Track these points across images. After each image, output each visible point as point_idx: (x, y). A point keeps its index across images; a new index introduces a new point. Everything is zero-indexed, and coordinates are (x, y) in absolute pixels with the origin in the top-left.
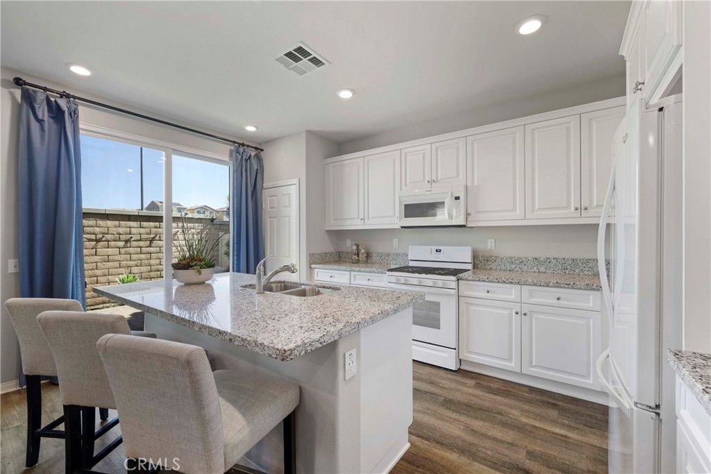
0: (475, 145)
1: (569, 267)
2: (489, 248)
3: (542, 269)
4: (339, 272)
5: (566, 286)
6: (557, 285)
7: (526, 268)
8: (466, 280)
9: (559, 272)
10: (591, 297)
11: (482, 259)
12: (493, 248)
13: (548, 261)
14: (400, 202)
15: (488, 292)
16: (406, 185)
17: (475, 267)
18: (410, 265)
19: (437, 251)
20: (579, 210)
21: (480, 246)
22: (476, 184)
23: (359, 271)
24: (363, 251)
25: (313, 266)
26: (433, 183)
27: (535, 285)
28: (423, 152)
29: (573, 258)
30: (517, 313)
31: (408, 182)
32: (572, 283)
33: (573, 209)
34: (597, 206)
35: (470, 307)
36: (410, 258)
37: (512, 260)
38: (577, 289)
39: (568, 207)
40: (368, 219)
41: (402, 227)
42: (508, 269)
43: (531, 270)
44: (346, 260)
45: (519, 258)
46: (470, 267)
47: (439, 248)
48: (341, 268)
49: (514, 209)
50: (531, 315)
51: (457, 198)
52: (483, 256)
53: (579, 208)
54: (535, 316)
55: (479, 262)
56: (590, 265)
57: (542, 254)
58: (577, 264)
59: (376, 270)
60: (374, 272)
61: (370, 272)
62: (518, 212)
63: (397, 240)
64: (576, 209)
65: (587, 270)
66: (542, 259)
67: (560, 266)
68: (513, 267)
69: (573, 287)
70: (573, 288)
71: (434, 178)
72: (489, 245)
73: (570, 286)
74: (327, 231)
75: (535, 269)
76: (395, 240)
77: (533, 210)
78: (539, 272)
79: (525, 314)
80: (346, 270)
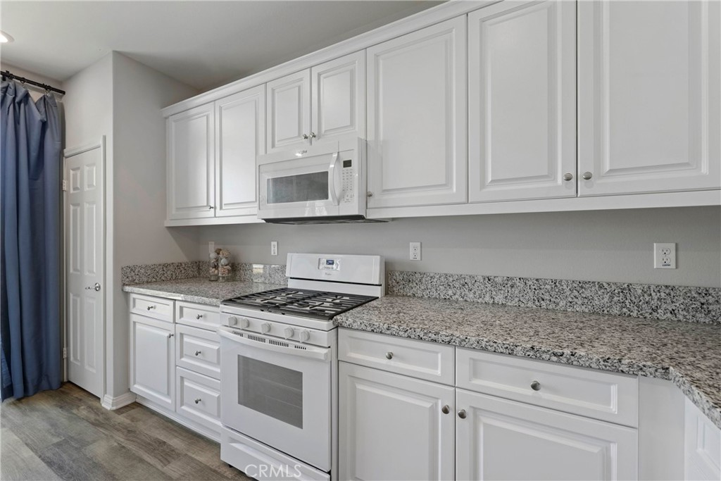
0: (381, 62)
1: (547, 297)
2: (411, 258)
3: (499, 299)
4: (161, 301)
5: (554, 359)
6: (534, 354)
7: (471, 295)
8: (350, 328)
9: (530, 304)
10: (614, 389)
11: (399, 278)
12: (419, 258)
13: (510, 283)
14: (261, 175)
15: (390, 357)
16: (274, 146)
17: (388, 291)
18: (290, 286)
19: (327, 262)
20: (573, 181)
21: (395, 254)
22: (381, 137)
23: (186, 301)
24: (223, 261)
25: (128, 289)
26: (313, 140)
27: (484, 349)
28: (299, 84)
29: (554, 278)
30: (446, 411)
31: (276, 141)
32: (567, 352)
33: (560, 180)
34: (611, 171)
35: (360, 387)
36: (288, 274)
37: (448, 281)
38: (581, 366)
39: (551, 175)
41: (268, 221)
42: (442, 297)
43: (480, 301)
45: (460, 277)
46: (377, 292)
47: (330, 257)
48: (160, 294)
49: (447, 184)
50: (476, 416)
51: (347, 164)
52: (402, 273)
53: (574, 175)
54: (485, 419)
55: (395, 284)
56: (587, 293)
57: (500, 271)
58: (562, 291)
59: (207, 301)
61: (200, 303)
62: (455, 190)
63: (276, 243)
64: (568, 179)
65: (580, 302)
66: (499, 280)
67: (531, 294)
68: (450, 292)
69: (571, 360)
70: (569, 363)
71: (315, 130)
72: (412, 253)
73: (564, 360)
74: (169, 228)
75: (487, 299)
76: (273, 243)
77: (483, 185)
78: (494, 303)
79: (462, 416)
80: (168, 299)
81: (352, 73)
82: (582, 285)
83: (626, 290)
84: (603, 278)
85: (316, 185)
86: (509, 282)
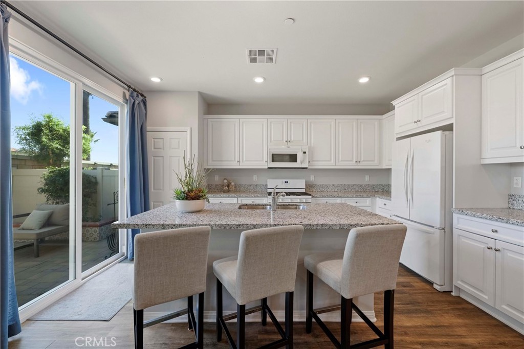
0: (312, 125)
2: (311, 180)
3: (336, 190)
4: (229, 198)
7: (329, 190)
10: (368, 201)
11: (308, 186)
12: (314, 180)
14: (270, 152)
15: (327, 202)
16: (271, 141)
19: (285, 182)
21: (308, 179)
22: (312, 145)
23: (246, 197)
24: (232, 184)
26: (289, 143)
28: (283, 123)
31: (272, 140)
33: (354, 162)
34: (363, 161)
39: (352, 161)
40: (243, 161)
41: (269, 168)
42: (321, 191)
44: (215, 190)
45: (326, 185)
46: (304, 190)
47: (286, 180)
48: (231, 196)
49: (330, 161)
51: (305, 153)
55: (306, 188)
57: (336, 183)
59: (259, 195)
60: (258, 197)
61: (255, 197)
62: (332, 162)
63: (256, 176)
64: (356, 162)
66: (336, 185)
68: (323, 190)
71: (289, 139)
75: (333, 190)
76: (254, 176)
77: (339, 161)
80: (234, 197)
81: (303, 125)
82: (353, 185)
83: (361, 186)
84: (357, 183)
85: (293, 158)
86: (338, 186)
